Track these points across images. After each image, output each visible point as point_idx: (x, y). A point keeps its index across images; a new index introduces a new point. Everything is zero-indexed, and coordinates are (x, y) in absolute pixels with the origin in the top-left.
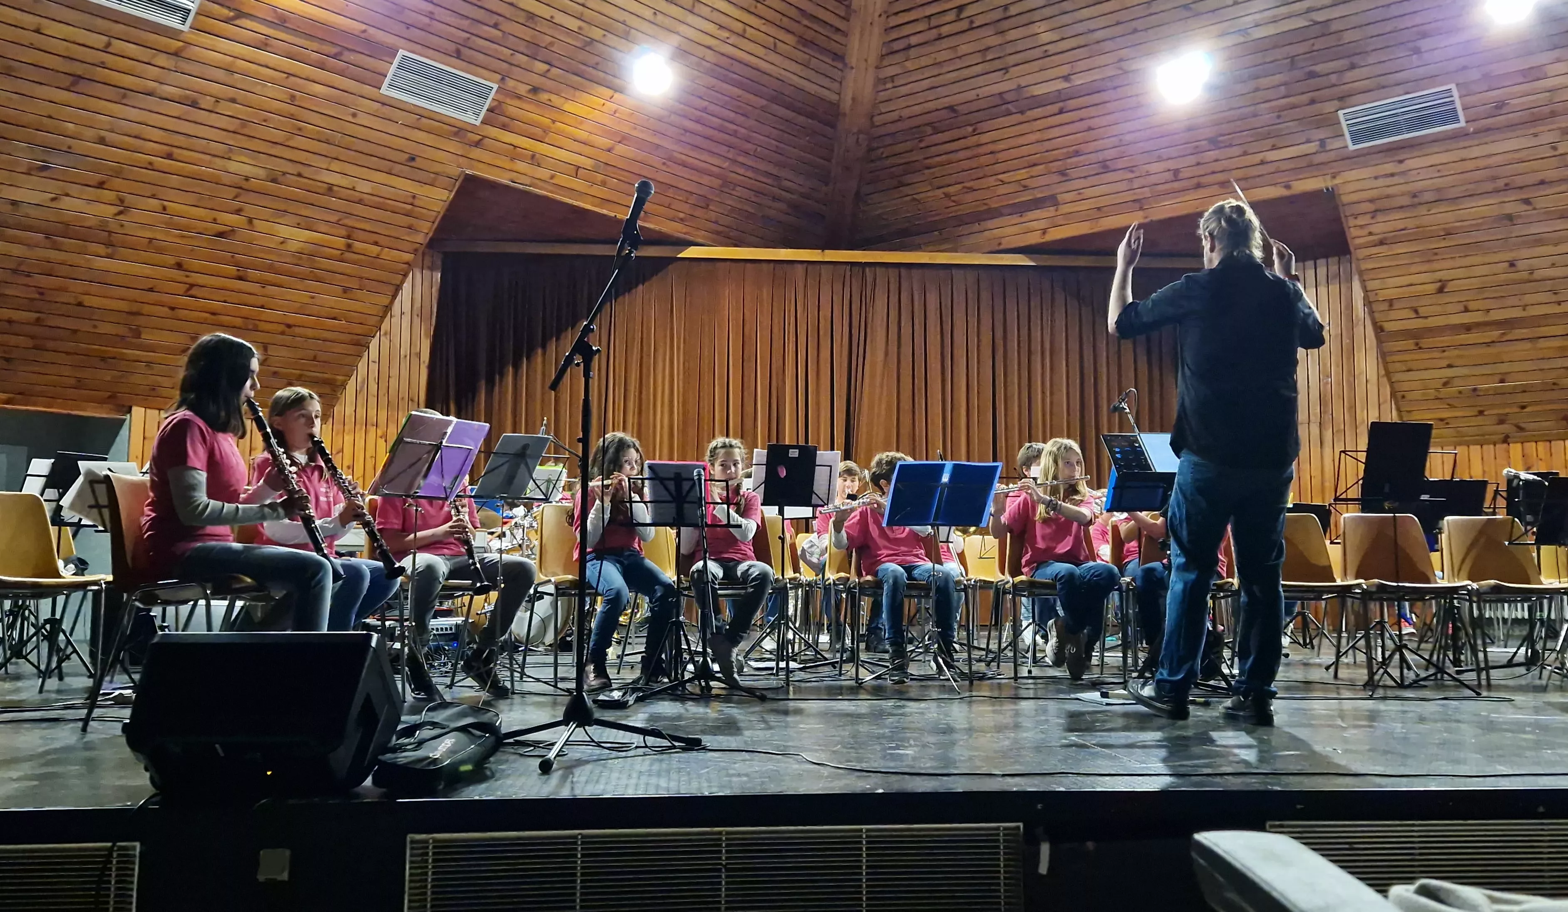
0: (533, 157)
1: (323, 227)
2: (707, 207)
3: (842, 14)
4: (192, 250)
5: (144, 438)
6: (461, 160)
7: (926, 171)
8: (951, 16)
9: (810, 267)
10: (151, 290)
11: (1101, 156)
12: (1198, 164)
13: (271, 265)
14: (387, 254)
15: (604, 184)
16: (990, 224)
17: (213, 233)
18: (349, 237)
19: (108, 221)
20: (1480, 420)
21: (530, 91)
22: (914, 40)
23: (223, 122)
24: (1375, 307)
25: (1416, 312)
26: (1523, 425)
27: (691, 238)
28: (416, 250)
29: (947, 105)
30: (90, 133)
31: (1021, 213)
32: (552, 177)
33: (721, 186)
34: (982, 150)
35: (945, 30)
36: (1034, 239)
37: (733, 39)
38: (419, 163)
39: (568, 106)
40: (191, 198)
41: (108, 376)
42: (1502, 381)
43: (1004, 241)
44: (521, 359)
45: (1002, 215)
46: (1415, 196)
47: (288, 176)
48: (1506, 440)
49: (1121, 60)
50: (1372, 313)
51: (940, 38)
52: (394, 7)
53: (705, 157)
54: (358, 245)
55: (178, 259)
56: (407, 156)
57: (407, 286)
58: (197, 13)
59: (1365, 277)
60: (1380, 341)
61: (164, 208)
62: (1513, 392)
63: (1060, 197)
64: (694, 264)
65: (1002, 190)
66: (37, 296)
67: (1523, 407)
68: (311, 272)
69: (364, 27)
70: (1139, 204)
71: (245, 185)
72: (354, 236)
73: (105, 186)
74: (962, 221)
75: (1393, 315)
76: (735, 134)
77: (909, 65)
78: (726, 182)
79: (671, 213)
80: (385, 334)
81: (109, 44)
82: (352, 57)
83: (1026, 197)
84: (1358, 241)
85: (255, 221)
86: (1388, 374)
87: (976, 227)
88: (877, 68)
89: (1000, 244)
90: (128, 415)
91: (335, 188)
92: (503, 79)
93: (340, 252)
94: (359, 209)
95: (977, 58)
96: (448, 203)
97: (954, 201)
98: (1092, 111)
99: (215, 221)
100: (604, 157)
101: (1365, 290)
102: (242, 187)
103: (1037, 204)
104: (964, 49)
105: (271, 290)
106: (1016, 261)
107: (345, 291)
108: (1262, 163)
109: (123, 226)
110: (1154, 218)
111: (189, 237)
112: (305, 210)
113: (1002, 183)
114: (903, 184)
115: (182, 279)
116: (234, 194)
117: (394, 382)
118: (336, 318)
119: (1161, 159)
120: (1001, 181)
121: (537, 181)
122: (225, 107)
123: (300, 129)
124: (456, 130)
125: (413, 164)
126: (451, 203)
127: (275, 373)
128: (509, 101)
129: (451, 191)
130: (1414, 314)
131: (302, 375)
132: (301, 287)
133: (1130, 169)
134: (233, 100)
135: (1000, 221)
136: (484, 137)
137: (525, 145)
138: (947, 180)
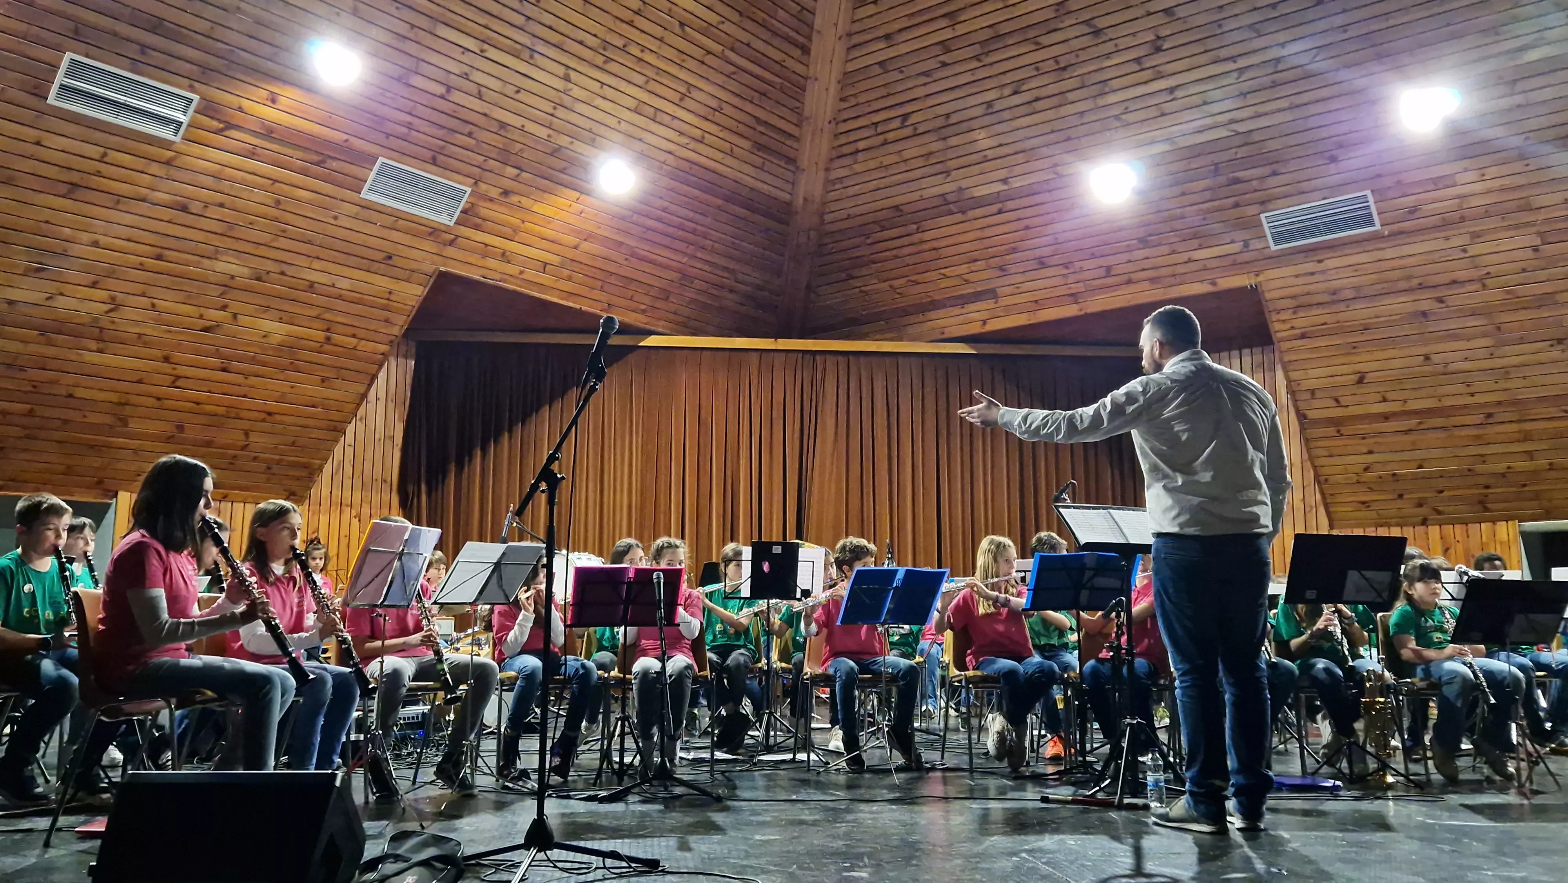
0: (503, 254)
1: (303, 321)
2: (667, 299)
3: (795, 121)
4: (177, 344)
6: (435, 258)
7: (874, 265)
8: (896, 123)
9: (764, 354)
10: (140, 382)
11: (1038, 253)
12: (1131, 261)
13: (254, 357)
14: (364, 346)
15: (569, 279)
16: (934, 315)
17: (198, 328)
18: (328, 330)
19: (99, 319)
20: (1400, 503)
21: (502, 194)
22: (861, 145)
23: (214, 226)
24: (1298, 397)
25: (1337, 401)
26: (1440, 508)
27: (652, 328)
28: (391, 342)
29: (894, 205)
30: (85, 237)
31: (962, 305)
32: (521, 273)
33: (681, 279)
34: (926, 246)
35: (891, 136)
36: (975, 329)
37: (693, 145)
38: (396, 260)
39: (537, 208)
40: (183, 297)
41: (95, 462)
42: (1420, 467)
43: (947, 331)
44: (489, 441)
45: (944, 306)
46: (1334, 294)
47: (273, 275)
48: (1424, 522)
49: (1056, 165)
50: (1295, 402)
51: (885, 143)
52: (376, 118)
53: (665, 253)
54: (335, 338)
55: (165, 353)
56: (385, 255)
57: (382, 375)
58: (189, 125)
59: (1287, 369)
60: (1303, 429)
61: (154, 306)
62: (1429, 477)
63: (998, 290)
64: (654, 352)
65: (945, 283)
66: (30, 388)
67: (1441, 492)
68: (291, 363)
69: (345, 137)
70: (1074, 297)
71: (230, 283)
72: (332, 330)
73: (98, 286)
74: (908, 311)
75: (1316, 403)
76: (694, 232)
77: (858, 168)
78: (684, 276)
79: (634, 305)
80: (361, 419)
81: (105, 155)
82: (334, 164)
83: (969, 290)
84: (1279, 335)
85: (239, 316)
86: (1311, 459)
87: (921, 317)
88: (827, 170)
89: (943, 333)
90: (114, 500)
91: (316, 285)
92: (476, 183)
93: (319, 344)
94: (338, 304)
95: (920, 162)
96: (421, 299)
97: (899, 293)
98: (1029, 212)
99: (201, 317)
100: (571, 253)
101: (1289, 381)
102: (228, 285)
103: (977, 297)
104: (907, 154)
105: (253, 380)
106: (957, 349)
107: (323, 381)
108: (1190, 261)
109: (113, 322)
110: (1089, 311)
111: (176, 332)
112: (287, 306)
113: (946, 277)
114: (852, 278)
115: (169, 371)
116: (220, 292)
117: (368, 466)
118: (313, 406)
119: (1093, 256)
120: (944, 275)
121: (506, 277)
122: (214, 212)
123: (284, 231)
124: (431, 230)
125: (390, 262)
126: (426, 299)
127: (255, 458)
128: (482, 203)
129: (425, 287)
130: (1334, 404)
131: (281, 460)
132: (281, 377)
133: (1066, 266)
134: (221, 205)
135: (943, 312)
136: (457, 236)
137: (497, 245)
138: (894, 274)
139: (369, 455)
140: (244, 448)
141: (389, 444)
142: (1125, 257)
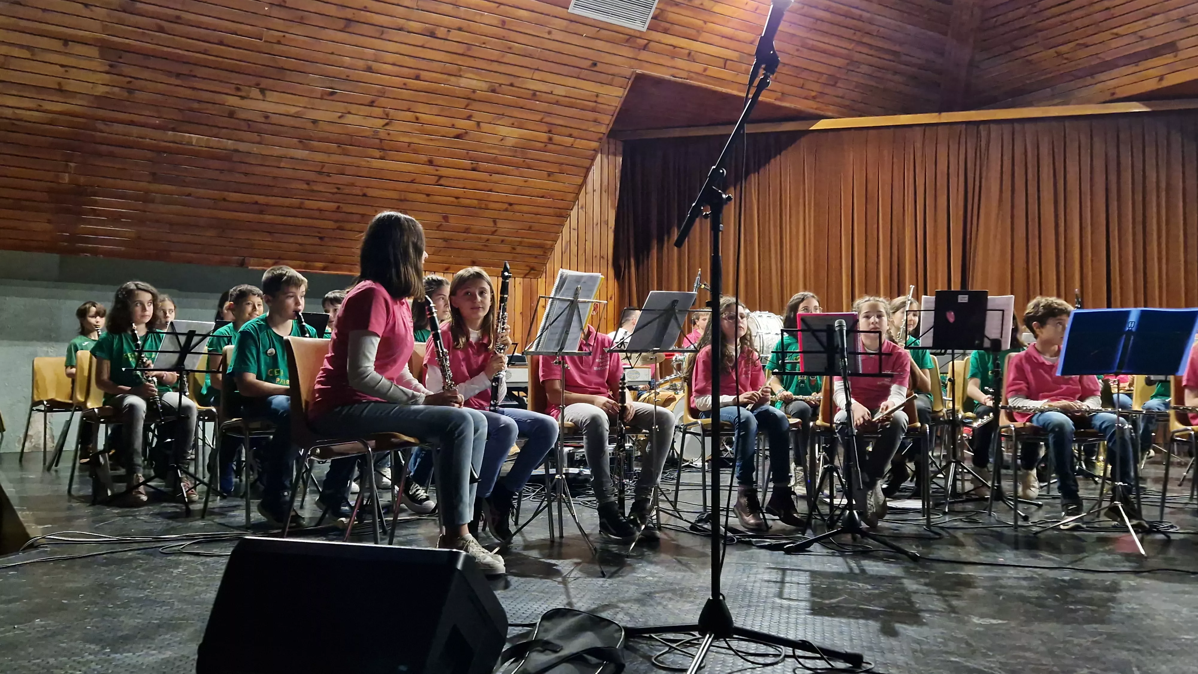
0: (689, 54)
1: (531, 125)
2: (834, 84)
4: (438, 150)
6: (633, 62)
7: (1040, 34)
9: (927, 129)
10: (412, 182)
13: (495, 158)
14: (579, 143)
15: (747, 72)
16: (1105, 76)
17: (453, 136)
18: (550, 132)
19: (378, 131)
23: (455, 47)
27: (822, 113)
28: (600, 139)
30: (361, 63)
31: (1136, 63)
32: (705, 70)
33: (848, 65)
36: (1151, 85)
38: (599, 66)
39: (717, 8)
40: (435, 110)
43: (1117, 91)
45: (1117, 66)
47: (503, 86)
53: (834, 41)
54: (556, 138)
55: (430, 158)
56: (591, 63)
57: (596, 167)
61: (417, 118)
63: (1179, 43)
64: (824, 134)
65: (1117, 43)
66: (335, 190)
68: (524, 161)
71: (473, 96)
72: (554, 131)
73: (374, 104)
74: (1075, 76)
78: (852, 62)
79: (805, 93)
80: (582, 206)
83: (1143, 47)
85: (481, 125)
87: (1089, 80)
89: (1113, 94)
91: (538, 93)
93: (543, 145)
94: (556, 108)
96: (622, 99)
97: (1067, 59)
99: (453, 126)
100: (747, 49)
102: (471, 98)
103: (1155, 52)
105: (495, 177)
106: (1130, 108)
107: (549, 175)
109: (388, 134)
111: (436, 140)
112: (517, 113)
113: (1118, 35)
114: (1016, 49)
115: (434, 172)
116: (466, 104)
117: (589, 244)
118: (542, 197)
120: (1116, 34)
121: (692, 74)
122: (455, 35)
123: (510, 48)
124: (629, 37)
125: (595, 69)
126: (626, 99)
127: (502, 241)
128: (669, 8)
129: (625, 89)
131: (521, 242)
132: (516, 172)
134: (460, 29)
135: (1115, 72)
136: (650, 41)
137: (682, 45)
138: (1060, 39)
139: (589, 237)
140: (493, 233)
141: (604, 227)
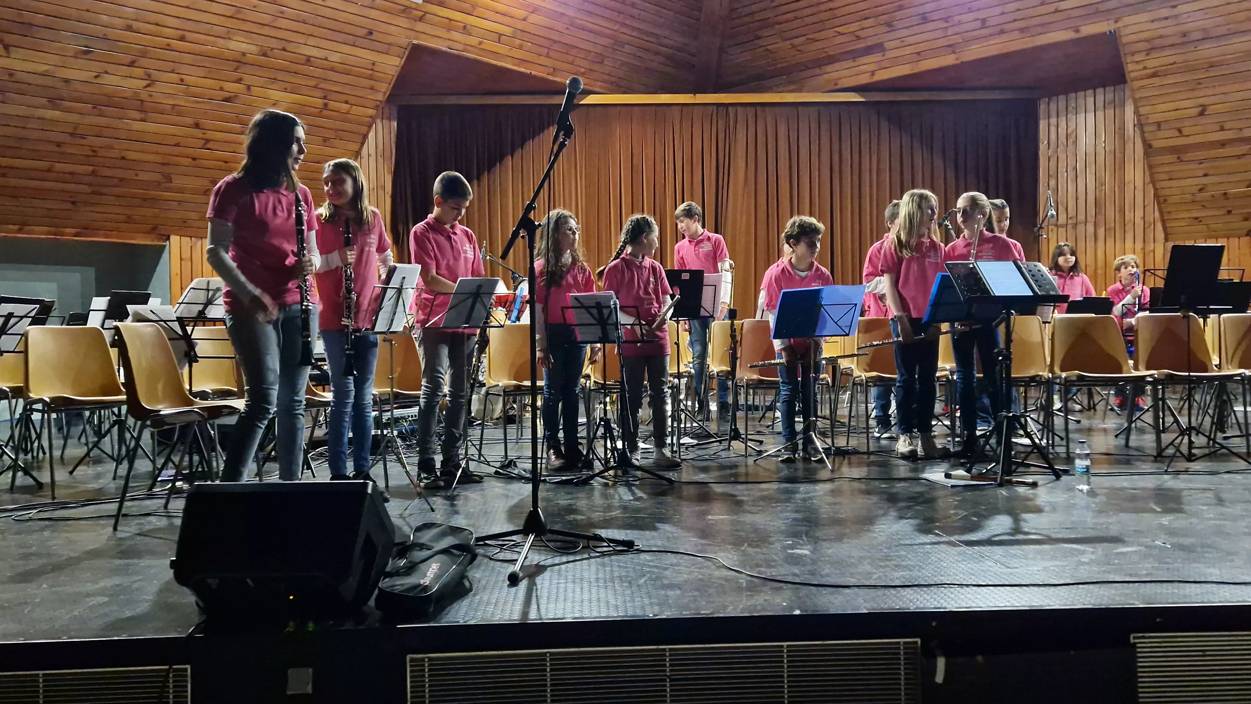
0: (465, 27)
1: (305, 90)
2: (602, 63)
4: (206, 113)
5: (181, 259)
6: (409, 32)
7: (777, 26)
9: (684, 108)
10: (177, 145)
11: (921, 10)
12: (1003, 14)
14: (355, 110)
15: (521, 47)
16: (829, 68)
17: (220, 99)
18: (325, 97)
19: (140, 93)
20: (1228, 218)
24: (1146, 129)
25: (1180, 132)
27: (592, 88)
28: (377, 106)
30: (120, 22)
31: (854, 59)
32: (480, 43)
33: (614, 44)
36: (865, 79)
38: (376, 36)
40: (202, 72)
41: (149, 212)
42: (1249, 186)
43: (840, 82)
45: (838, 61)
46: (1185, 35)
47: (275, 50)
50: (1143, 133)
53: (600, 21)
55: (195, 120)
56: (366, 31)
57: (371, 135)
59: (1139, 104)
60: (1147, 156)
61: (183, 80)
63: (885, 44)
64: (592, 109)
65: (839, 40)
66: (91, 153)
70: (952, 48)
71: (243, 60)
72: (328, 97)
73: (136, 65)
74: (806, 66)
75: (1161, 134)
78: (617, 41)
83: (860, 45)
84: (1133, 75)
85: (252, 87)
86: (1153, 182)
87: (817, 71)
89: (836, 84)
90: (168, 242)
91: (312, 59)
93: (319, 110)
94: (331, 75)
96: (399, 68)
97: (799, 51)
99: (222, 89)
100: (520, 25)
101: (1138, 115)
102: (241, 61)
103: (867, 50)
106: (849, 98)
107: (325, 141)
108: (1057, 11)
109: (151, 96)
110: (964, 60)
111: (203, 102)
112: (291, 78)
113: (840, 34)
114: (759, 38)
115: (201, 136)
116: (235, 67)
118: (318, 162)
119: (971, 11)
120: (838, 32)
121: (468, 47)
123: (283, 13)
124: (404, 8)
125: (371, 37)
126: (403, 68)
129: (402, 58)
130: (1177, 134)
133: (946, 20)
135: (837, 66)
136: (426, 13)
137: (459, 19)
138: (794, 33)
142: (998, 10)
